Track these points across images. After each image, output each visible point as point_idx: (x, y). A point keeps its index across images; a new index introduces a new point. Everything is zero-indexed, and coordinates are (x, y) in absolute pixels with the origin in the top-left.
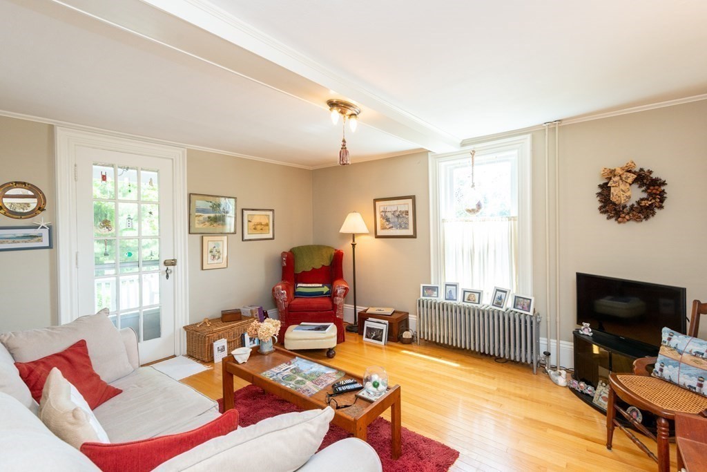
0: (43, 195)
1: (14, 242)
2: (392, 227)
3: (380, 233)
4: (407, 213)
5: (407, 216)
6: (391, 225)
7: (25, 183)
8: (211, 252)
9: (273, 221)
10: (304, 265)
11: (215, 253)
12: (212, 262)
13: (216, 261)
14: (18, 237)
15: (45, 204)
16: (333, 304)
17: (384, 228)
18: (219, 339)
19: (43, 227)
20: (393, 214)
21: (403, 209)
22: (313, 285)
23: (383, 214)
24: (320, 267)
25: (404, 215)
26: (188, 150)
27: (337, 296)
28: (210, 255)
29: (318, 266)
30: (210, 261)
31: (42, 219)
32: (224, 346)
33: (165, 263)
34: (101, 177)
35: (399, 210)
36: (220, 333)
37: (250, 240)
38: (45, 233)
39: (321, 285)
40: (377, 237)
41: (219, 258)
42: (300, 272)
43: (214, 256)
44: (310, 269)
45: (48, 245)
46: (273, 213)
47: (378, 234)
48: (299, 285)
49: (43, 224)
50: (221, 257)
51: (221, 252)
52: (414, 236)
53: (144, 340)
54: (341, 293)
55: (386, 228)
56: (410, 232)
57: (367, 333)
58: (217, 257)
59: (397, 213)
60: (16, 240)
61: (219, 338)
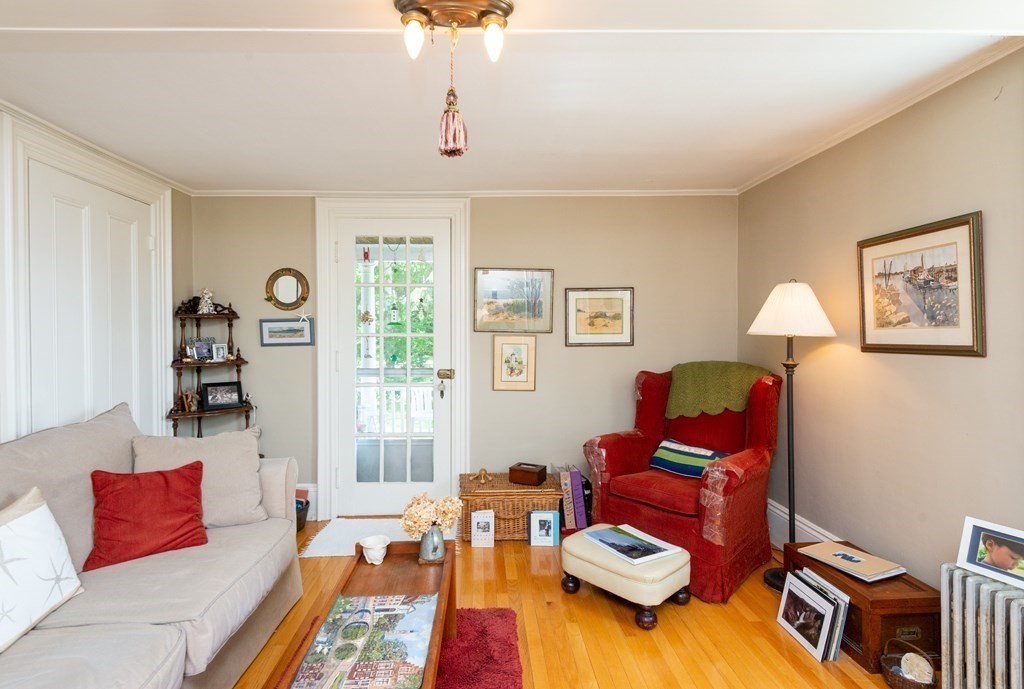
0: (307, 282)
1: (280, 337)
2: (906, 321)
3: (875, 336)
4: (952, 273)
5: (952, 285)
6: (902, 315)
7: (289, 270)
8: (507, 362)
9: (632, 310)
10: (683, 404)
11: (513, 363)
12: (510, 379)
13: (515, 378)
14: (284, 331)
15: (308, 292)
16: (697, 501)
17: (883, 323)
18: (485, 509)
19: (304, 320)
20: (909, 281)
21: (941, 261)
22: (693, 450)
23: (882, 282)
24: (719, 411)
25: (943, 281)
26: (473, 200)
27: (706, 487)
28: (505, 366)
29: (715, 409)
30: (505, 377)
31: (303, 312)
32: (488, 524)
33: (439, 375)
34: (363, 254)
35: (927, 266)
36: (488, 499)
37: (581, 345)
38: (306, 326)
39: (709, 453)
40: (867, 348)
41: (521, 372)
42: (674, 417)
43: (512, 370)
44: (696, 414)
45: (309, 341)
46: (633, 294)
47: (870, 341)
48: (665, 444)
49: (304, 317)
50: (525, 371)
51: (525, 363)
52: (976, 350)
53: (412, 480)
54: (715, 483)
55: (889, 324)
56: (962, 335)
57: (787, 605)
58: (517, 371)
59: (922, 276)
60: (283, 334)
61: (486, 507)
